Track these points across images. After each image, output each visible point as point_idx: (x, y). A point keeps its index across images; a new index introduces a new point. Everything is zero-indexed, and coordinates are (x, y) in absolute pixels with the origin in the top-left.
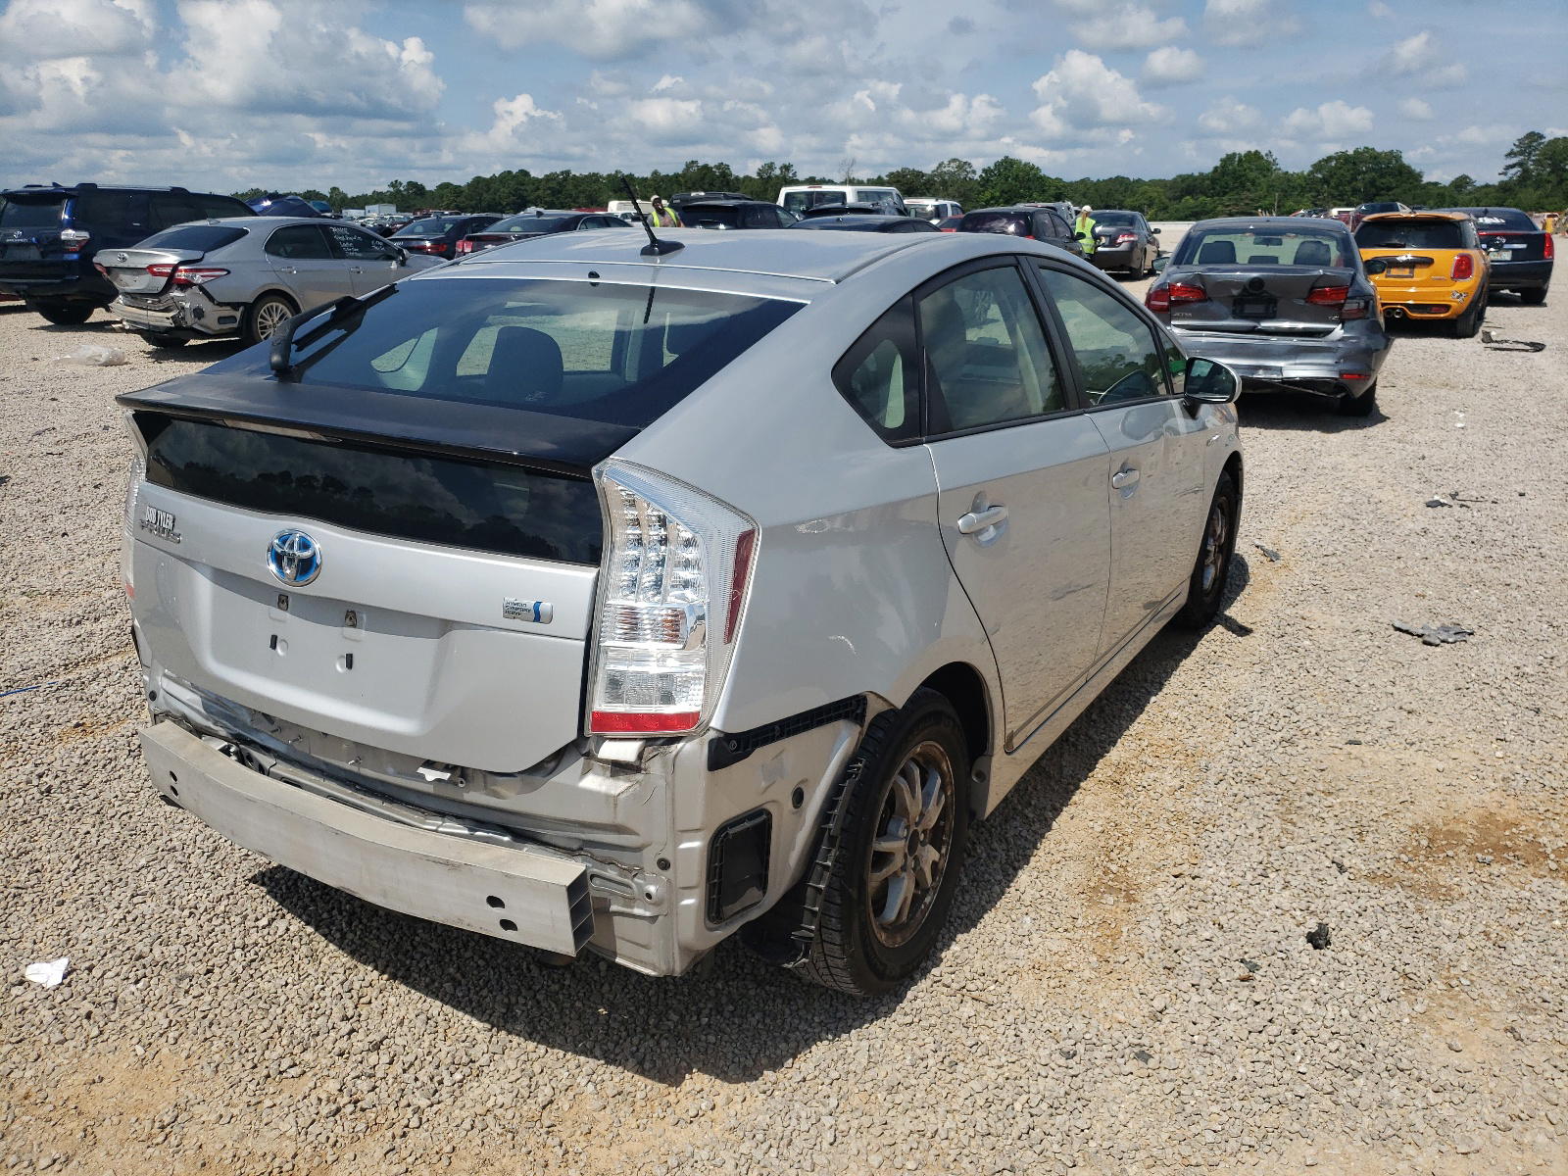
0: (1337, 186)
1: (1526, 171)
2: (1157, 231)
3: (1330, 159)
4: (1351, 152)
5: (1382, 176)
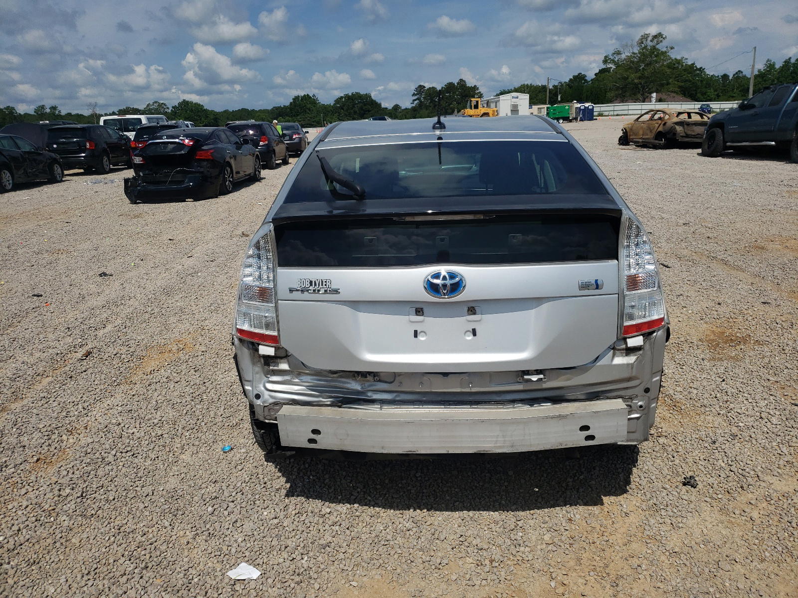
0: (347, 110)
1: (421, 102)
2: (308, 132)
3: (342, 98)
4: (350, 94)
5: (365, 105)
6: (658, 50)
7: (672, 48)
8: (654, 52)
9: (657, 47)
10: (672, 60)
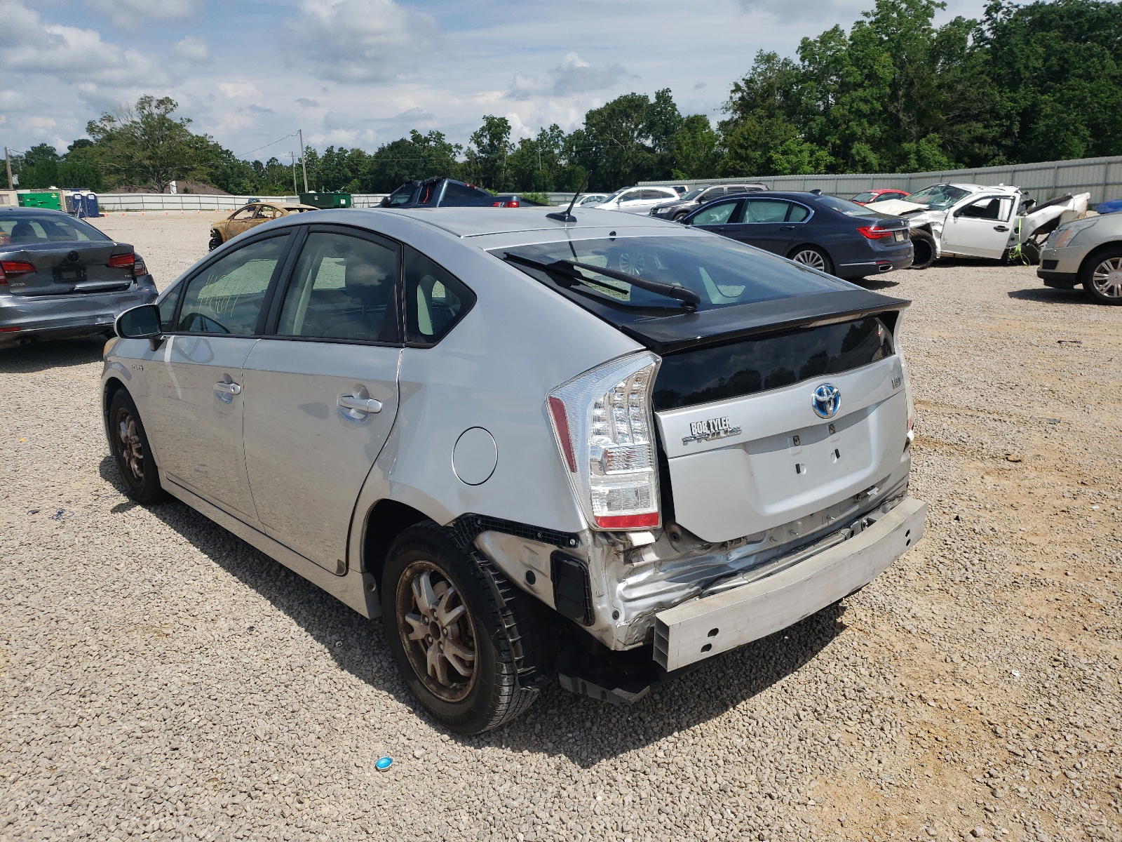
6: (168, 120)
7: (189, 121)
8: (164, 124)
9: (168, 116)
10: (193, 137)
